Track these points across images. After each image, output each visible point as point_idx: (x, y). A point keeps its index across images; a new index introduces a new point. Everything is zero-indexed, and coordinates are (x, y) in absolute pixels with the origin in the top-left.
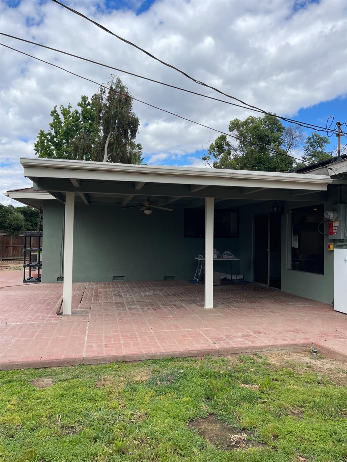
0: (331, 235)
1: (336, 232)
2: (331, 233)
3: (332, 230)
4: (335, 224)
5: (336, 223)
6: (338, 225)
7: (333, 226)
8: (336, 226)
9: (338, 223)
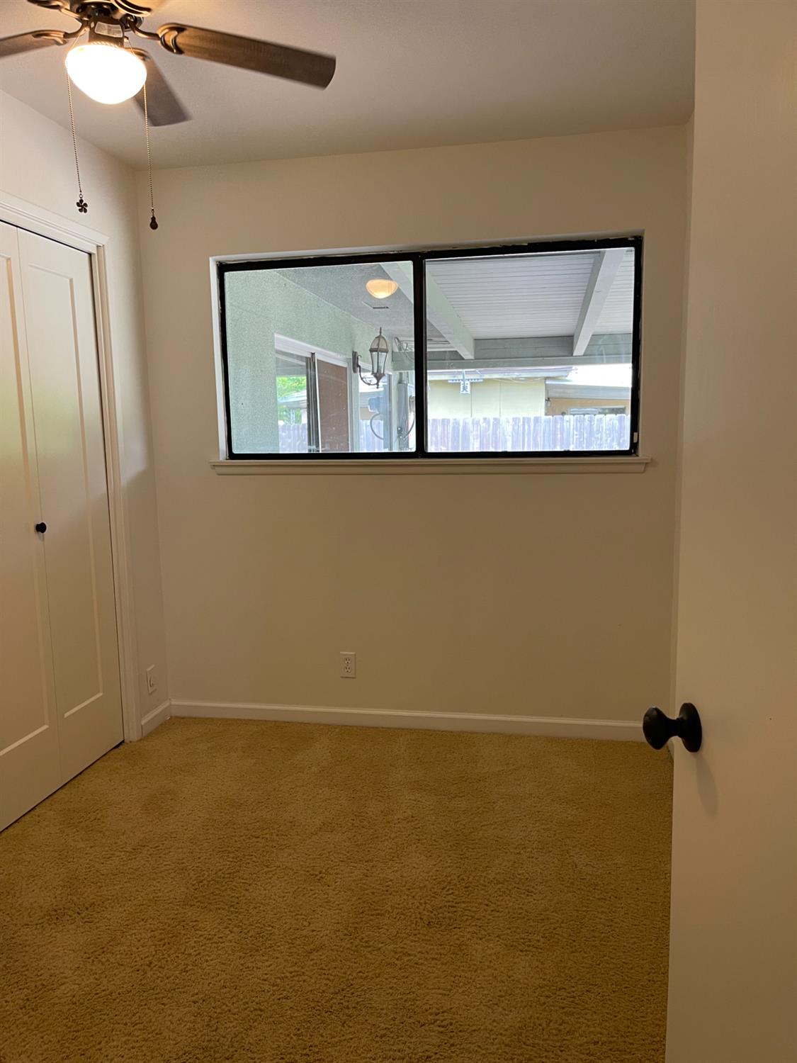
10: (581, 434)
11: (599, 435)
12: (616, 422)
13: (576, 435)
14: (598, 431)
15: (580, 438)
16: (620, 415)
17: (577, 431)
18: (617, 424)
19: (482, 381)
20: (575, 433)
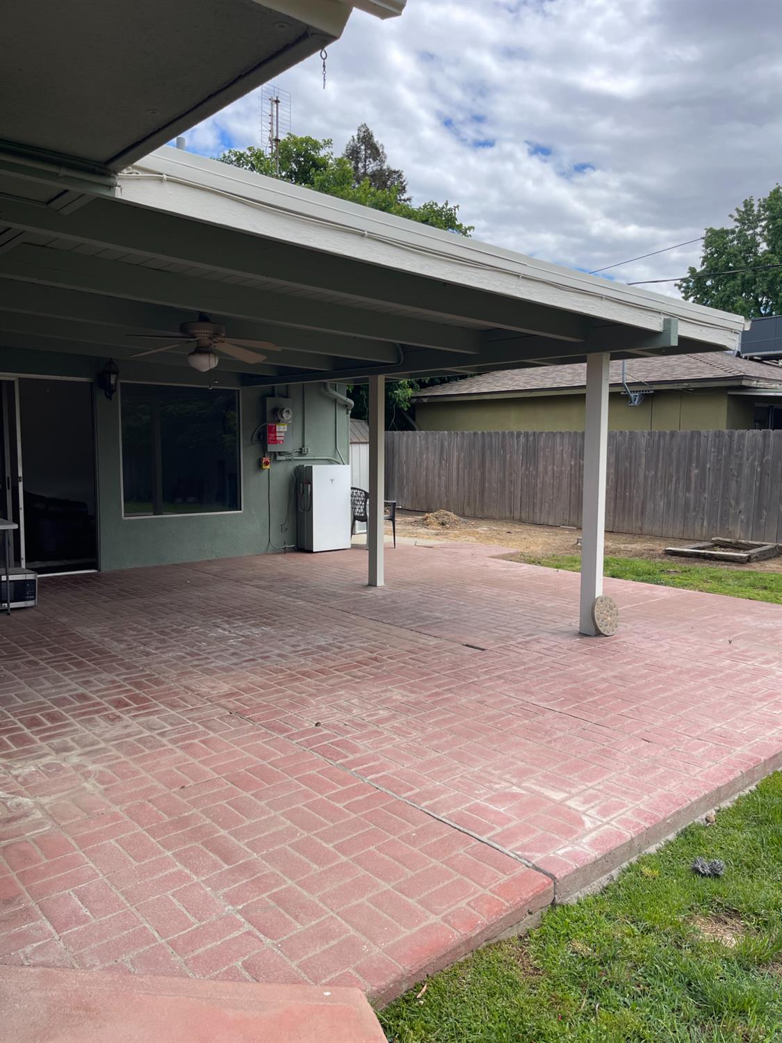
0: (274, 445)
1: (283, 441)
2: (275, 441)
3: (276, 437)
4: (279, 428)
5: (282, 427)
6: (286, 430)
7: (277, 430)
8: (281, 430)
9: (286, 427)
10: (719, 451)
11: (740, 452)
12: (760, 439)
13: (714, 452)
14: (739, 449)
15: (717, 456)
16: (765, 430)
17: (715, 448)
18: (761, 441)
19: (652, 392)
20: (713, 450)
